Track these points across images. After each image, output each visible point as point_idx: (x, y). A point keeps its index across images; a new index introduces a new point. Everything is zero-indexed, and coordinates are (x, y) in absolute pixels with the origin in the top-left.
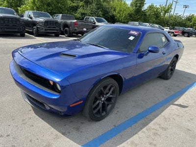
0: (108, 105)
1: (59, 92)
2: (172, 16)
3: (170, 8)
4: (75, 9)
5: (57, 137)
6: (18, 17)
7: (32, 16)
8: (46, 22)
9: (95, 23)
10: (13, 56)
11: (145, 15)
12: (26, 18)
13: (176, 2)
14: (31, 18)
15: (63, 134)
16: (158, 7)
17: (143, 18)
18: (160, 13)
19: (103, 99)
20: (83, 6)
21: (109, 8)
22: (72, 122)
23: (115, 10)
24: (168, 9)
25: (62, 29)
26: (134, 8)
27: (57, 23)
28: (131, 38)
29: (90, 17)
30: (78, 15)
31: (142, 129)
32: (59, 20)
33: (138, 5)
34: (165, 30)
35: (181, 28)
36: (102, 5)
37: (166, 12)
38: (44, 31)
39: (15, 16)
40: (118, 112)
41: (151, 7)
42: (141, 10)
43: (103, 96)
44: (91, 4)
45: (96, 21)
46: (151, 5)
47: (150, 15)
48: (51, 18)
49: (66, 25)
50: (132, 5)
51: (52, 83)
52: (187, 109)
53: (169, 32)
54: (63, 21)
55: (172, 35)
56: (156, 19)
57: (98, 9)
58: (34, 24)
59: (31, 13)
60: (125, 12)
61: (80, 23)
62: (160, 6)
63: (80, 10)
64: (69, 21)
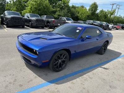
0: (63, 64)
1: (37, 55)
2: (116, 17)
3: (114, 12)
4: (54, 12)
5: (36, 77)
6: (21, 17)
7: (29, 16)
8: (37, 20)
9: (65, 21)
10: (18, 38)
11: (98, 16)
12: (26, 17)
13: (119, 8)
14: (29, 18)
15: (39, 76)
16: (106, 11)
17: (96, 18)
18: (108, 15)
19: (60, 61)
20: (59, 11)
21: (75, 12)
22: (43, 71)
23: (78, 13)
24: (113, 13)
25: (46, 24)
26: (91, 12)
27: (43, 20)
28: (78, 31)
29: (63, 17)
30: (56, 16)
31: (79, 77)
32: (44, 19)
33: (93, 10)
34: (110, 25)
35: (121, 25)
36: (70, 10)
37: (112, 14)
38: (35, 25)
39: (20, 16)
40: (68, 68)
41: (102, 11)
42: (95, 13)
43: (60, 60)
44: (64, 9)
45: (66, 20)
46: (101, 10)
47: (101, 16)
48: (40, 18)
49: (48, 22)
50: (89, 10)
51: (35, 51)
52: (107, 70)
53: (112, 27)
54: (47, 19)
55: (115, 29)
56: (105, 19)
57: (68, 12)
58: (30, 21)
59: (29, 15)
60: (85, 14)
61: (56, 21)
62: (108, 10)
63: (57, 13)
64: (50, 20)
